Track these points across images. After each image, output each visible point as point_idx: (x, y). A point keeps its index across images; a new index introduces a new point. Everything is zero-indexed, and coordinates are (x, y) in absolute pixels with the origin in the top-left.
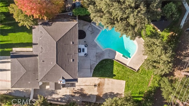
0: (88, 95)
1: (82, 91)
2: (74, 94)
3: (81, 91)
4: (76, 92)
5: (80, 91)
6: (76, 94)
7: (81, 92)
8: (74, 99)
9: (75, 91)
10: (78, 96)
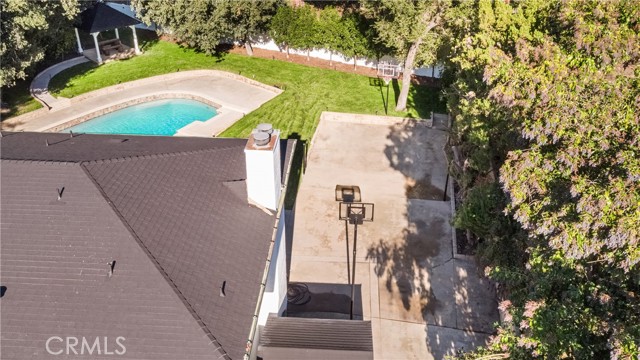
0: (414, 230)
1: (390, 253)
2: (416, 294)
3: (386, 258)
4: (399, 284)
5: (391, 263)
6: (417, 283)
7: (396, 259)
8: (458, 297)
9: (395, 288)
10: (426, 275)
